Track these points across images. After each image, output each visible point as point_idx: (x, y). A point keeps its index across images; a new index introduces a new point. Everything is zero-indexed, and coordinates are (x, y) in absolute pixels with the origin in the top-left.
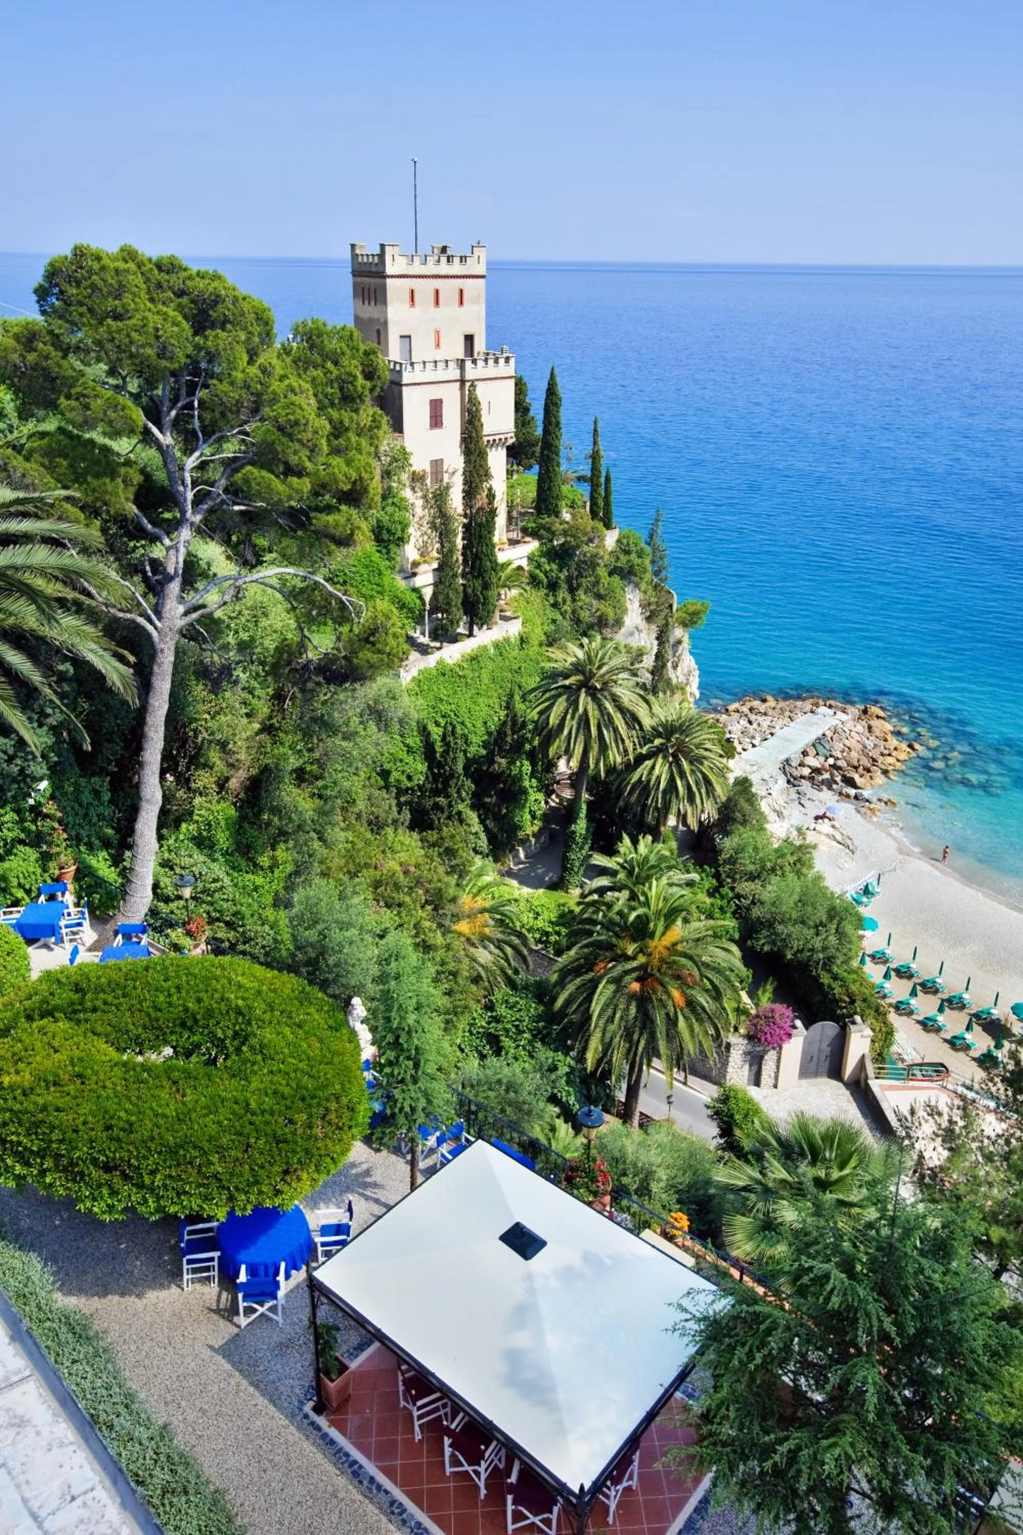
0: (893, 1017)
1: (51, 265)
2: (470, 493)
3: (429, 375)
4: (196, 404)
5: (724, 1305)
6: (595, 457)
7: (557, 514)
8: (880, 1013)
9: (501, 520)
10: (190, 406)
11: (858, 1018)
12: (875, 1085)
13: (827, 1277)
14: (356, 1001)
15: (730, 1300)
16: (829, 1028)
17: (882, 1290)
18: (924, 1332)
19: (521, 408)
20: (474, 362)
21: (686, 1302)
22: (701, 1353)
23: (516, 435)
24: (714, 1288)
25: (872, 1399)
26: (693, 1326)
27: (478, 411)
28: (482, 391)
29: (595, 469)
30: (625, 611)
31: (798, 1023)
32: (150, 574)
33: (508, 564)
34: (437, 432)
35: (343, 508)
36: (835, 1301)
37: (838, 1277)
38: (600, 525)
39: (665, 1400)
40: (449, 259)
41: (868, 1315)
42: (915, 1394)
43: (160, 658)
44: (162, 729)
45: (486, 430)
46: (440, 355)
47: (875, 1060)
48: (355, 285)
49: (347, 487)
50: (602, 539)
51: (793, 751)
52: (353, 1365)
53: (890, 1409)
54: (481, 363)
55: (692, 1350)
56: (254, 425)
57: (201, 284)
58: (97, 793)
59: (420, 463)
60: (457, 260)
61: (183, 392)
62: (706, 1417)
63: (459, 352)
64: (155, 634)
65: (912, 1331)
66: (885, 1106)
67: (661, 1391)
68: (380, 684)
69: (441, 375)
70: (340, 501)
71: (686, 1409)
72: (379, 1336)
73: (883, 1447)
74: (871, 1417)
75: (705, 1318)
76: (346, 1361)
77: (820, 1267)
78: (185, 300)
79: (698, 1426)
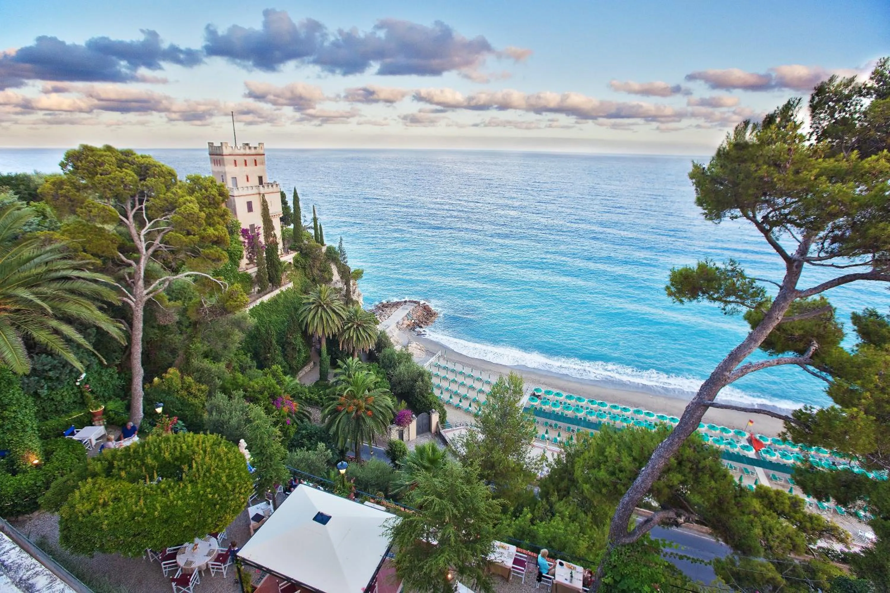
0: (445, 408)
1: (67, 153)
2: (267, 237)
3: (245, 192)
4: (144, 208)
5: (399, 521)
6: (315, 220)
7: (302, 241)
8: (441, 407)
9: (280, 246)
10: (141, 209)
11: (434, 410)
12: (442, 431)
13: (433, 501)
14: (242, 441)
15: (401, 518)
16: (424, 415)
17: (452, 500)
18: (466, 510)
19: (284, 203)
20: (263, 186)
21: (385, 524)
22: (394, 540)
23: (283, 213)
24: (394, 516)
25: (453, 539)
26: (389, 531)
27: (267, 205)
28: (267, 197)
29: (316, 224)
30: (333, 275)
31: (414, 416)
32: (128, 279)
33: (284, 262)
34: (251, 213)
35: (215, 246)
36: (437, 508)
37: (437, 500)
38: (319, 245)
39: (383, 561)
40: (250, 148)
41: (448, 510)
42: (466, 531)
43: (136, 314)
44: (140, 344)
45: (270, 212)
46: (249, 184)
47: (441, 423)
48: (211, 158)
49: (216, 239)
50: (321, 249)
51: (399, 319)
52: (259, 586)
53: (459, 539)
54: (266, 187)
55: (390, 540)
56: (171, 216)
57: (142, 161)
58: (112, 377)
59: (245, 225)
60: (253, 149)
61: (137, 203)
62: (398, 562)
63: (257, 182)
64: (133, 304)
65: (463, 511)
66: (446, 438)
67: (380, 558)
68: (238, 314)
69: (250, 192)
70: (213, 244)
71: (391, 562)
72: (268, 571)
73: (458, 553)
74: (453, 544)
75: (394, 527)
76: (255, 585)
77: (431, 498)
78: (135, 166)
79: (395, 566)
